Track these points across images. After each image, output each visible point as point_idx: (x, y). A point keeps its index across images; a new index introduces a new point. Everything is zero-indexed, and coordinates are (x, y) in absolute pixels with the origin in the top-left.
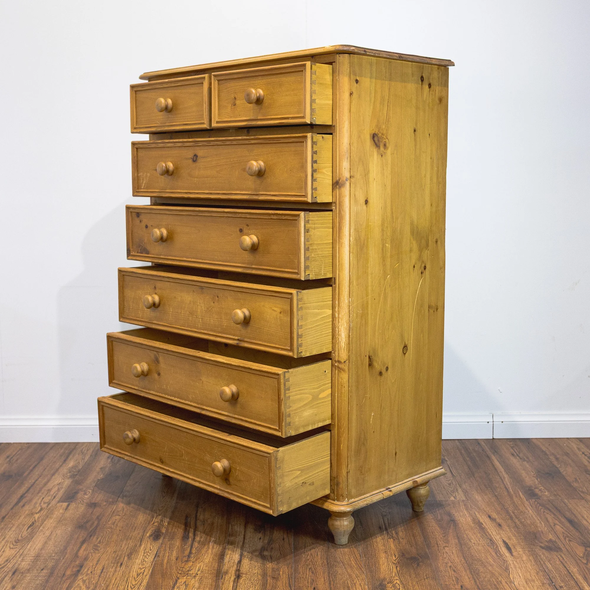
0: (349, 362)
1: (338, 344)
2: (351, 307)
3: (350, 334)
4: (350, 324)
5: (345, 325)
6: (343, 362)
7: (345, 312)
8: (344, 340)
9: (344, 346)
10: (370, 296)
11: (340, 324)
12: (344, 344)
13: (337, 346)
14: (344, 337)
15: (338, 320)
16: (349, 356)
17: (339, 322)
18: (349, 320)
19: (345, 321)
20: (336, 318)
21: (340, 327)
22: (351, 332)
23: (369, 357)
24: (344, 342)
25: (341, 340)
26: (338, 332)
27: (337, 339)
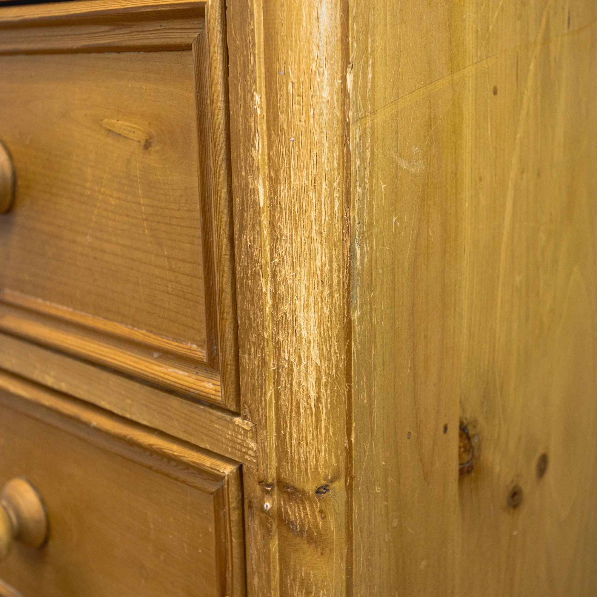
0: (349, 489)
1: (277, 382)
2: (355, 132)
3: (356, 315)
4: (352, 251)
5: (321, 259)
6: (310, 487)
7: (313, 171)
8: (315, 353)
9: (313, 395)
10: (470, 71)
11: (284, 248)
12: (312, 379)
13: (270, 393)
14: (314, 337)
15: (272, 224)
16: (349, 451)
17: (275, 239)
18: (346, 221)
19: (315, 228)
20: (257, 212)
21: (285, 271)
22: (357, 301)
23: (463, 430)
24: (318, 370)
25: (294, 359)
26: (275, 306)
27: (269, 350)
